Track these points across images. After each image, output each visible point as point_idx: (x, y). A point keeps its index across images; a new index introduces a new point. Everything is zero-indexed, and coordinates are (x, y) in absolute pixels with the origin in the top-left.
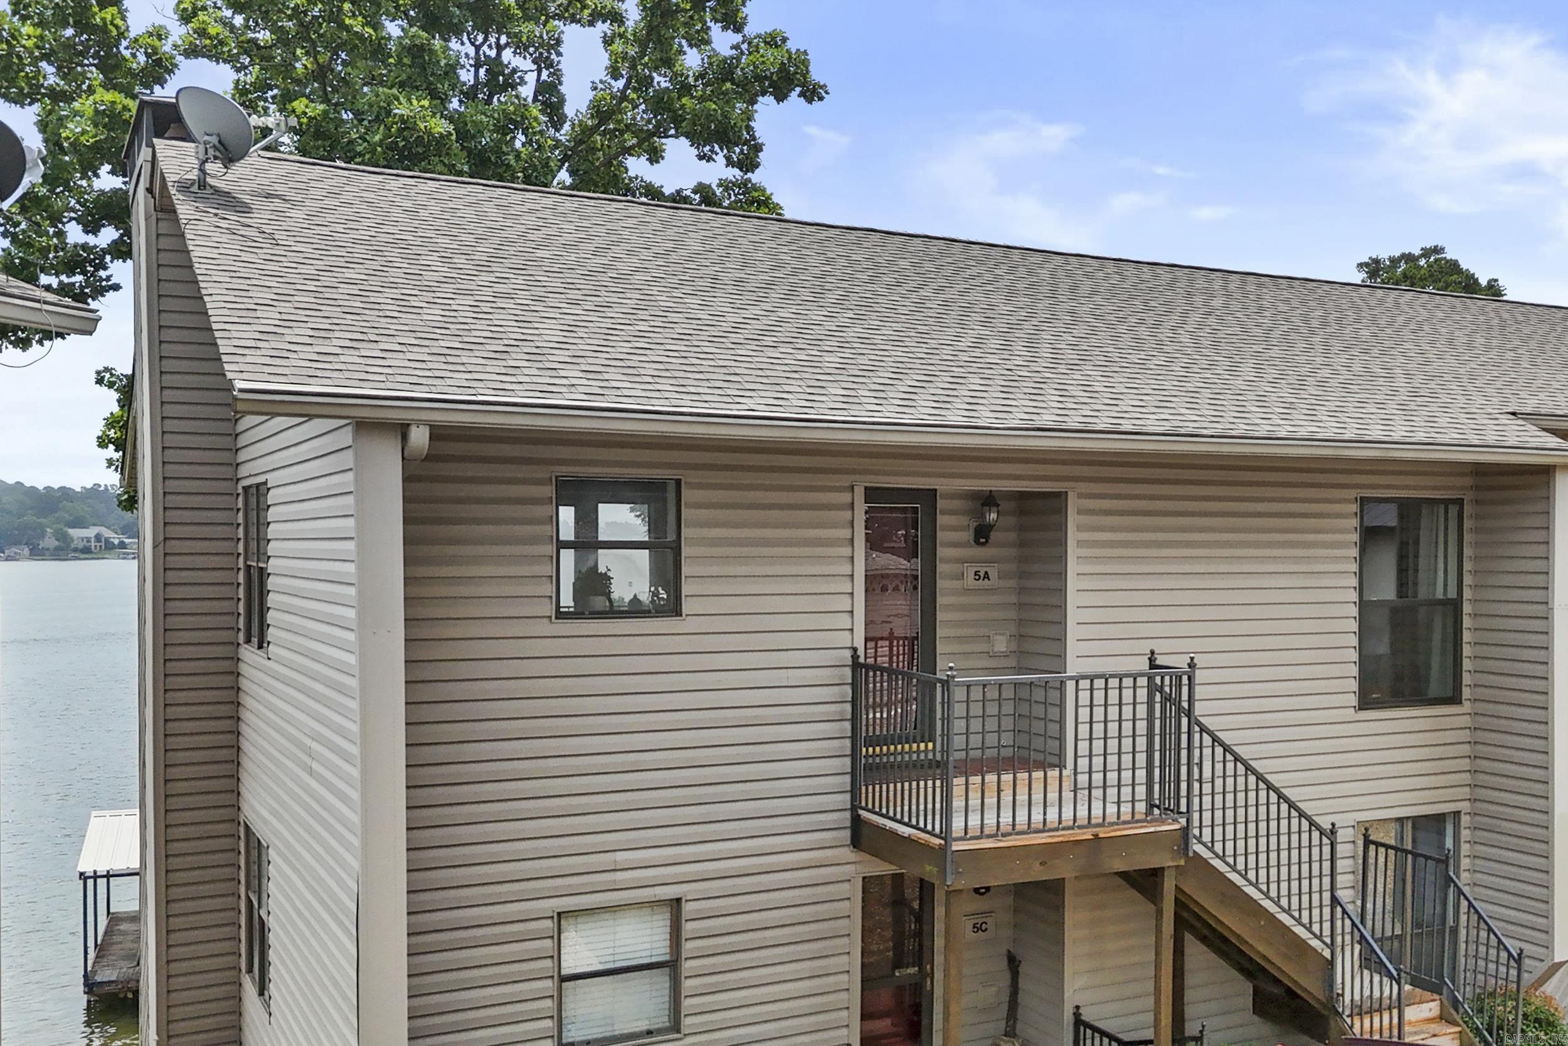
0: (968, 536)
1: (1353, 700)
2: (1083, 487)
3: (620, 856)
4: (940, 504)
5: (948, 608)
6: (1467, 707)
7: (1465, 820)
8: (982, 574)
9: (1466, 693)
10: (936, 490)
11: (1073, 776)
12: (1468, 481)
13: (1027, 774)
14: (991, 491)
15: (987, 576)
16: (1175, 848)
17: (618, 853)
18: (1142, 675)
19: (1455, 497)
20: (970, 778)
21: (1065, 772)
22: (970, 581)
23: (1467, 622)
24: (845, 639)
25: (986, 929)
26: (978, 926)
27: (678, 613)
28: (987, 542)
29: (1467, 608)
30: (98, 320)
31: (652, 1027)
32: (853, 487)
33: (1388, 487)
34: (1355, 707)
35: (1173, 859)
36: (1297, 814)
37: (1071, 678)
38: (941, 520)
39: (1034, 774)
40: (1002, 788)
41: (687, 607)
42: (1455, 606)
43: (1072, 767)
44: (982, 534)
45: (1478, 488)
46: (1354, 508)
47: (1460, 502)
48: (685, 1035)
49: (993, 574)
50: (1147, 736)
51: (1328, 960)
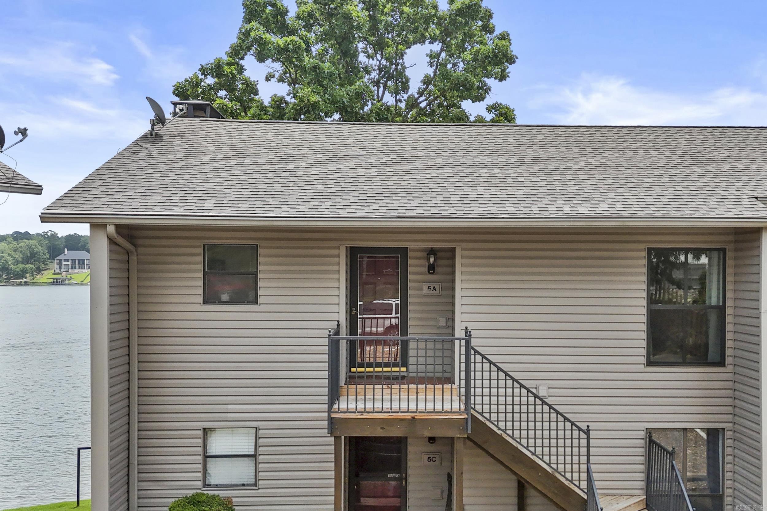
0: (425, 269)
1: (643, 360)
2: (464, 245)
3: (230, 407)
4: (410, 254)
5: (414, 304)
6: (730, 368)
7: (728, 434)
8: (432, 288)
9: (729, 360)
10: (408, 248)
11: (458, 389)
12: (731, 238)
13: (433, 386)
14: (432, 248)
15: (434, 289)
16: (461, 428)
17: (229, 405)
18: (463, 339)
19: (720, 247)
20: (401, 386)
21: (454, 386)
22: (426, 291)
23: (729, 319)
24: (335, 317)
25: (435, 461)
26: (431, 458)
27: (257, 303)
28: (434, 272)
29: (729, 311)
30: (42, 189)
31: (245, 483)
32: (339, 247)
33: (669, 242)
34: (644, 364)
35: (460, 434)
36: (562, 419)
37: (457, 339)
38: (410, 262)
39: (445, 386)
40: (418, 392)
41: (260, 300)
42: (721, 310)
43: (458, 384)
44: (432, 269)
45: (736, 242)
46: (645, 254)
47: (724, 250)
48: (259, 488)
49: (437, 287)
50: (465, 371)
51: (585, 500)
